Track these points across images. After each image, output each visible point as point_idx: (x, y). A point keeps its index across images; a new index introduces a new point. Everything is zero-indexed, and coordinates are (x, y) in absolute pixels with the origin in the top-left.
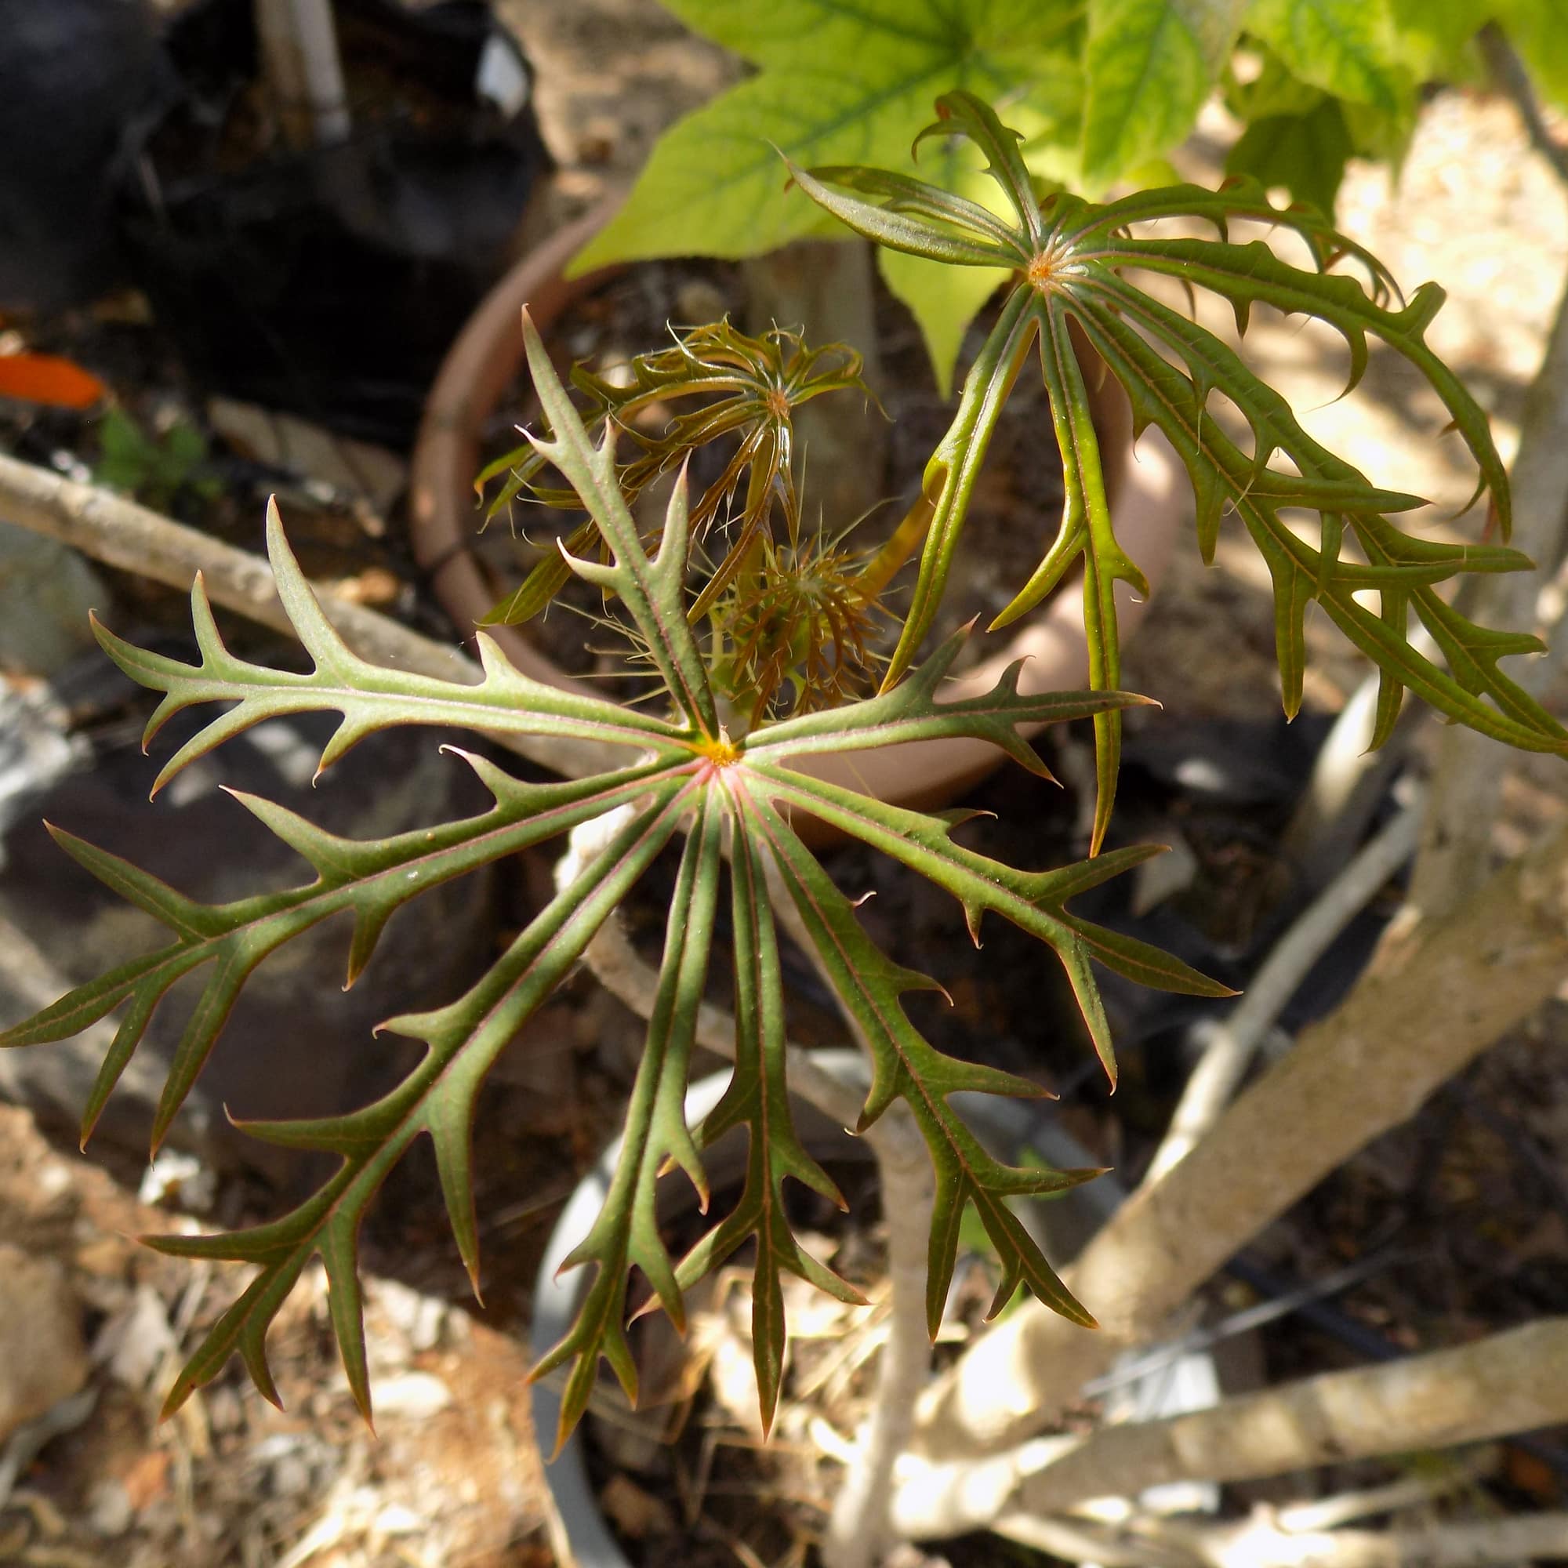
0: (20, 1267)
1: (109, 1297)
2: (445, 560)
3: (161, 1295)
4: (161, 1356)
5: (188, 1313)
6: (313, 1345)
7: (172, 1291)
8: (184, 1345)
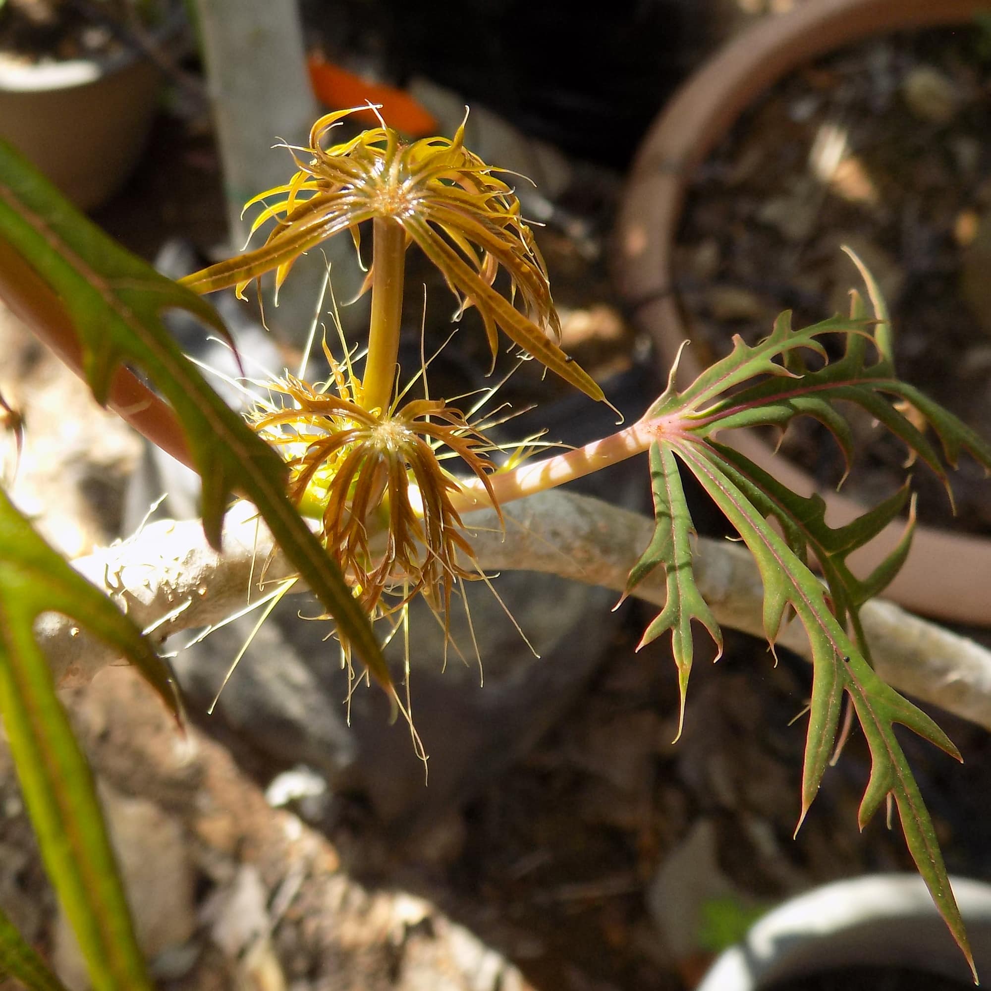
0: (156, 826)
1: (220, 871)
2: (649, 300)
3: (263, 880)
4: (255, 935)
5: (283, 903)
6: (386, 966)
7: (272, 879)
8: (276, 932)
